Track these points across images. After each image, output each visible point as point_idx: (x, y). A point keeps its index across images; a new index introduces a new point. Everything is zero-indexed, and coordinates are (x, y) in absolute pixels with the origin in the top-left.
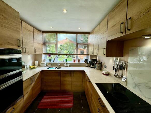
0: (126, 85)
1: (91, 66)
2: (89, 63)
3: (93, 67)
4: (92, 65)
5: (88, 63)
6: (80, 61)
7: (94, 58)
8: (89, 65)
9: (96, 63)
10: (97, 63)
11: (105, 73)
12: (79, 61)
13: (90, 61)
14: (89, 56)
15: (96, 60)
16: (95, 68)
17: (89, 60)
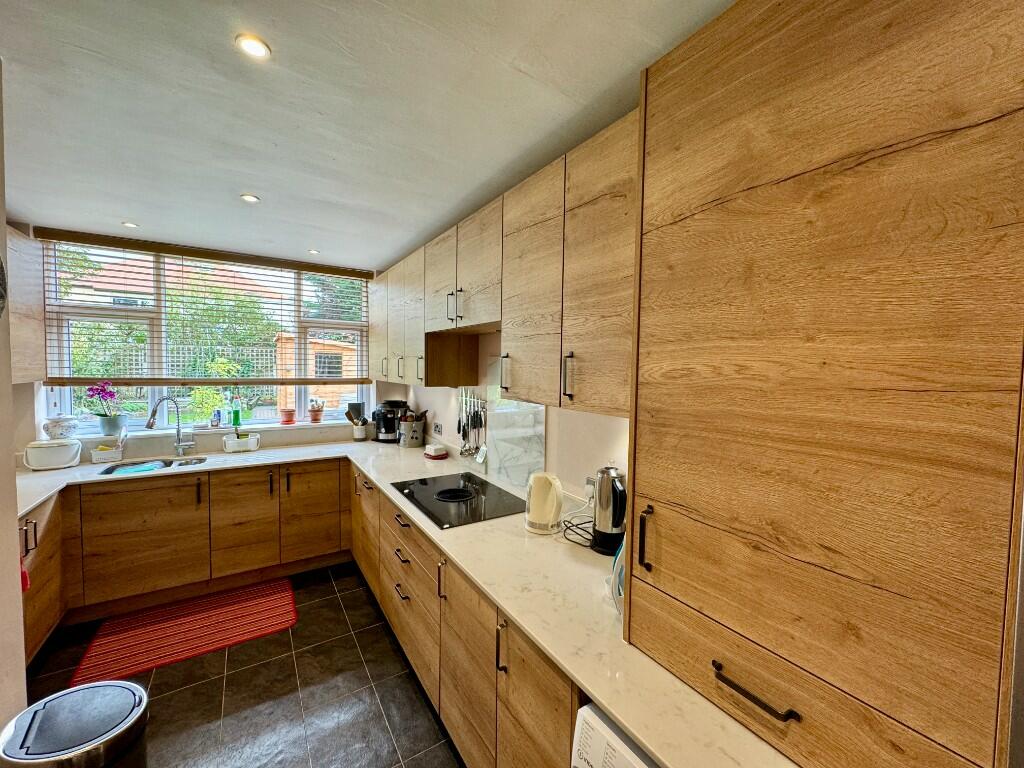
0: (486, 473)
1: (382, 436)
2: (370, 420)
3: (390, 437)
4: (383, 430)
5: (365, 422)
6: (322, 418)
7: (397, 398)
8: (373, 430)
9: (400, 420)
10: (404, 418)
11: (433, 454)
12: (316, 414)
13: (374, 413)
14: (373, 387)
15: (403, 405)
16: (396, 441)
17: (372, 407)
